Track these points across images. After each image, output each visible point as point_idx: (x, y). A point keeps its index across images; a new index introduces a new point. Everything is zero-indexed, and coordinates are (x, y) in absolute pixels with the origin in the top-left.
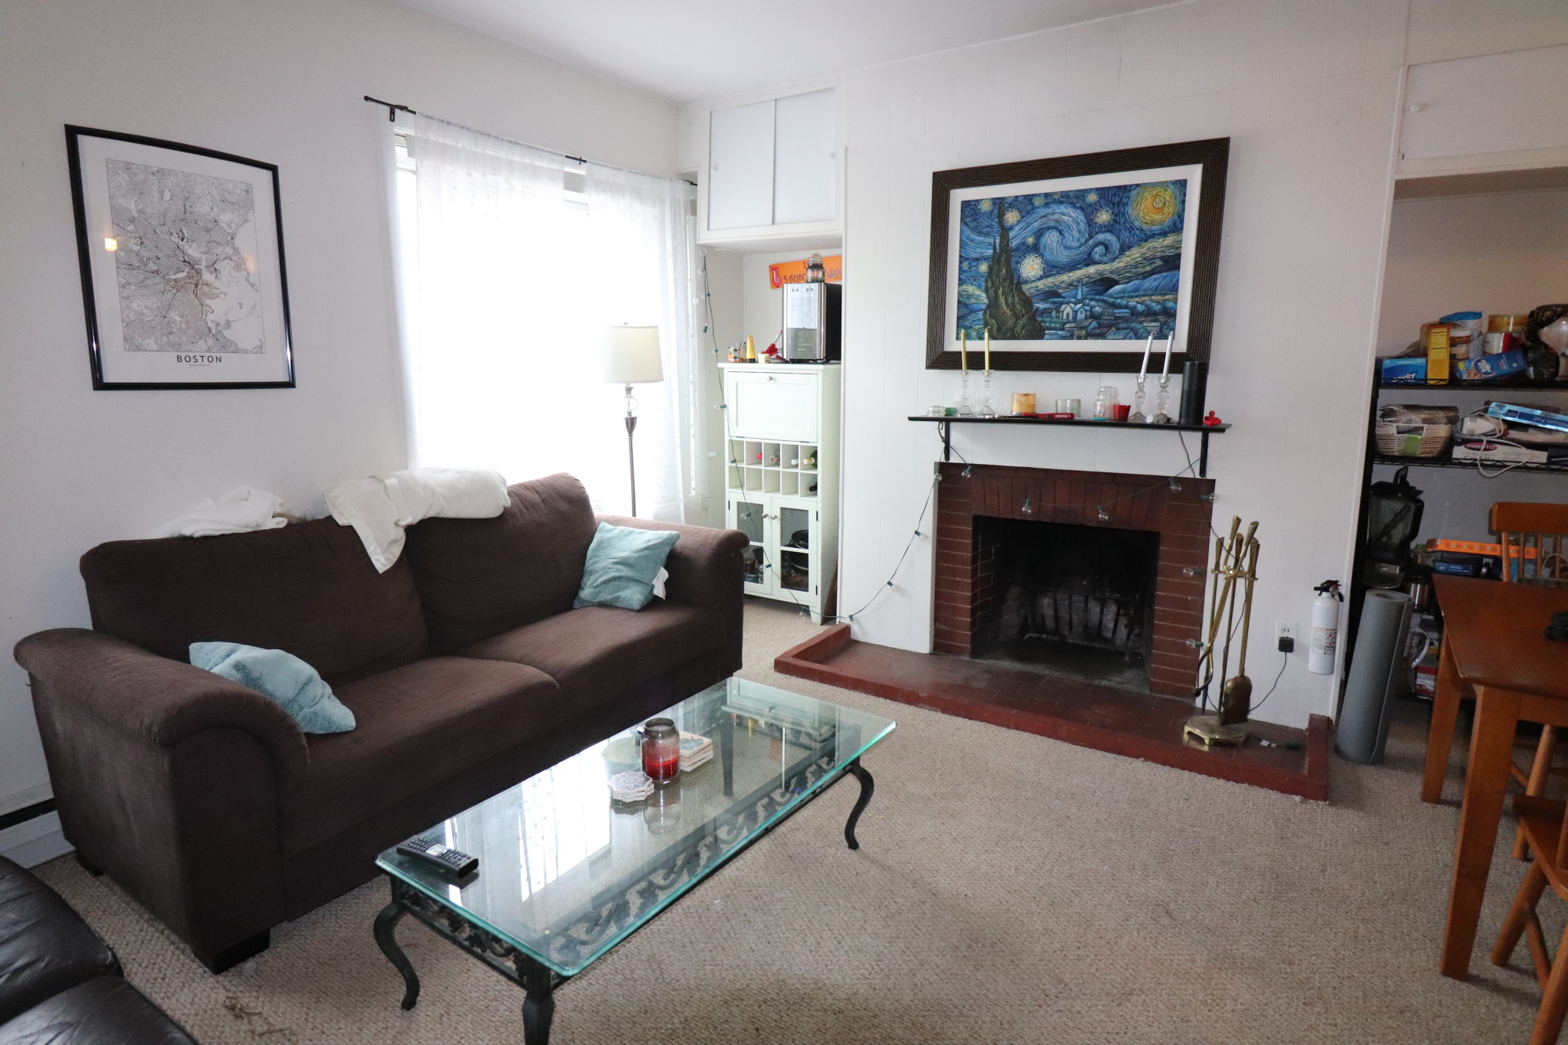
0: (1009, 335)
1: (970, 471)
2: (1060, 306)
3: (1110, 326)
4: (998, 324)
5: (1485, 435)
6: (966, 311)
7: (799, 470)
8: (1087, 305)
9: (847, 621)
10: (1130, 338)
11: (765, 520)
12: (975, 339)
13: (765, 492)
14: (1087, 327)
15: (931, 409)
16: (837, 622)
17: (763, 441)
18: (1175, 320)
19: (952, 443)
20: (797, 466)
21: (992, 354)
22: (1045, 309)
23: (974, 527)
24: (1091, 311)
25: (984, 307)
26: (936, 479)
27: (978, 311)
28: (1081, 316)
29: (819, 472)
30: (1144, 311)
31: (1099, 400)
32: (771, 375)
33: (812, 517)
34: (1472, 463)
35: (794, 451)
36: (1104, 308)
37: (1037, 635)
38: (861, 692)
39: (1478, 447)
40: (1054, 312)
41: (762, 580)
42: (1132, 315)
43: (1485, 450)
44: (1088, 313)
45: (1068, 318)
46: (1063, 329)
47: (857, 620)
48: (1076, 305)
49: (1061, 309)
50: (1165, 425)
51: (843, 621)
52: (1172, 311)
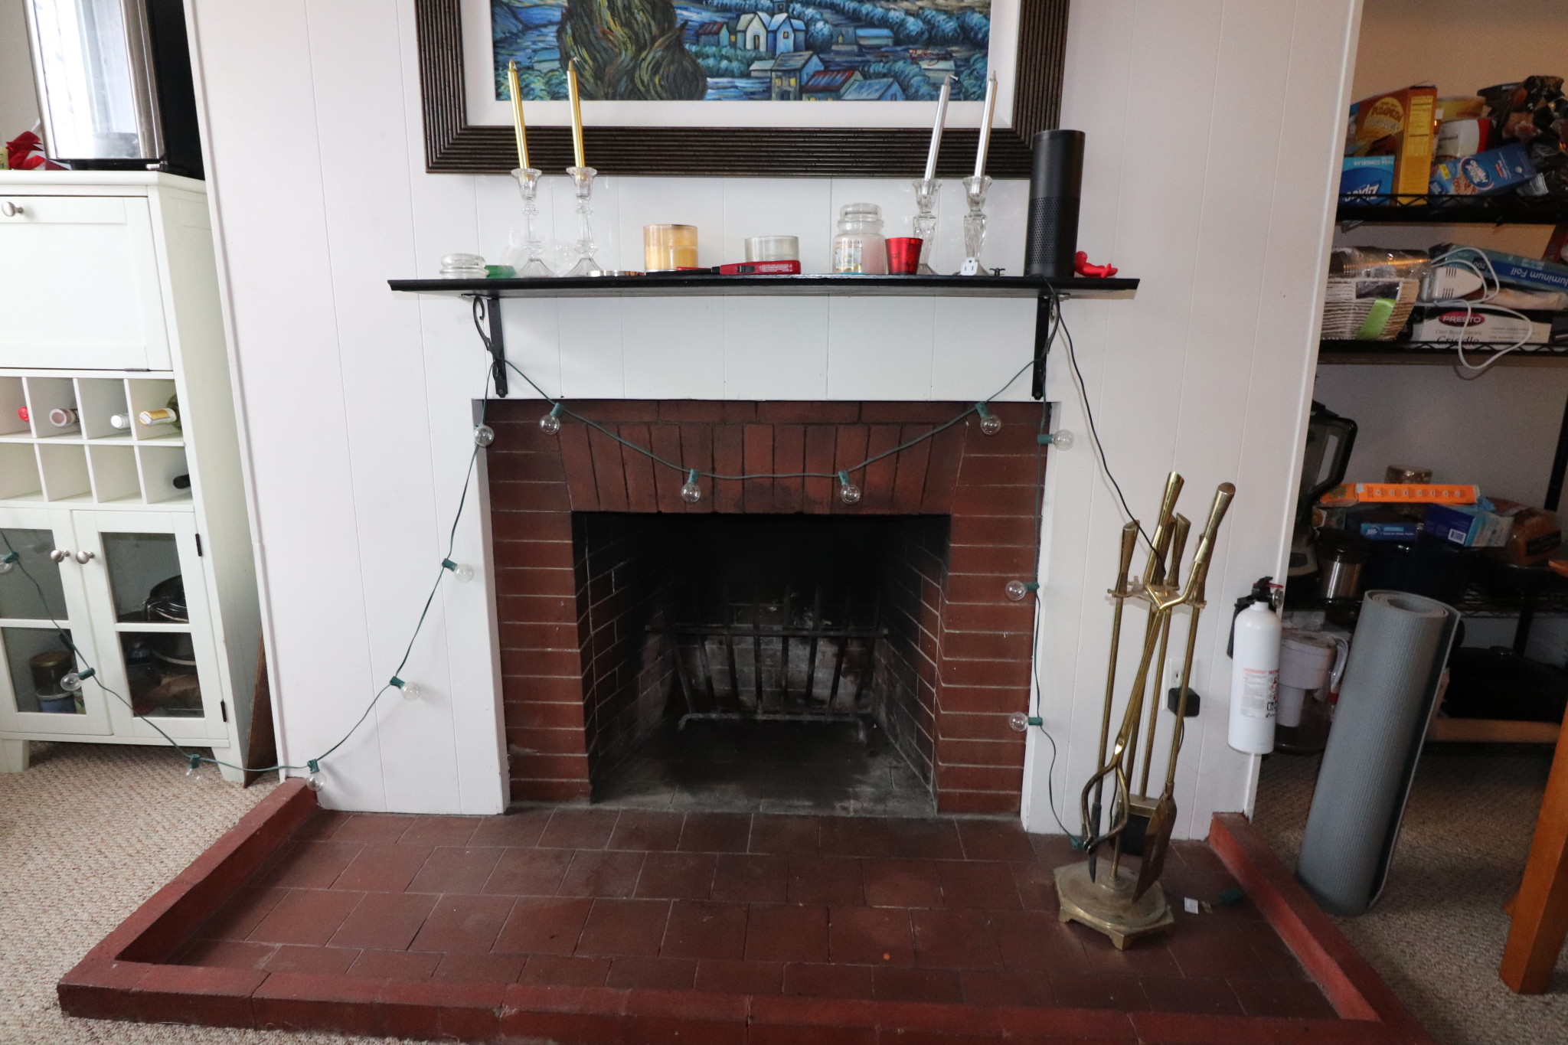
0: (622, 87)
1: (559, 415)
2: (738, 18)
3: (851, 69)
4: (594, 59)
5: (1468, 297)
6: (514, 26)
7: (133, 441)
8: (798, 18)
9: (306, 774)
10: (894, 98)
11: (66, 568)
12: (541, 98)
13: (51, 500)
14: (800, 70)
15: (448, 260)
16: (282, 779)
17: (24, 374)
18: (986, 55)
19: (511, 353)
20: (126, 432)
21: (589, 132)
22: (703, 25)
23: (574, 538)
24: (807, 31)
25: (557, 15)
26: (480, 438)
27: (545, 26)
28: (785, 44)
29: (189, 437)
30: (922, 33)
31: (845, 233)
32: (18, 202)
33: (185, 549)
34: (1448, 349)
35: (112, 393)
36: (836, 26)
37: (701, 716)
38: (329, 1031)
39: (1458, 319)
40: (724, 32)
41: (82, 703)
42: (897, 43)
43: (1471, 324)
44: (801, 36)
45: (756, 47)
46: (746, 75)
47: (329, 768)
48: (772, 15)
49: (741, 26)
50: (990, 283)
51: (293, 773)
52: (980, 36)
